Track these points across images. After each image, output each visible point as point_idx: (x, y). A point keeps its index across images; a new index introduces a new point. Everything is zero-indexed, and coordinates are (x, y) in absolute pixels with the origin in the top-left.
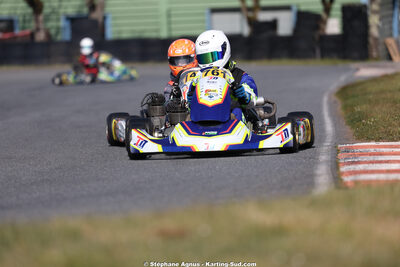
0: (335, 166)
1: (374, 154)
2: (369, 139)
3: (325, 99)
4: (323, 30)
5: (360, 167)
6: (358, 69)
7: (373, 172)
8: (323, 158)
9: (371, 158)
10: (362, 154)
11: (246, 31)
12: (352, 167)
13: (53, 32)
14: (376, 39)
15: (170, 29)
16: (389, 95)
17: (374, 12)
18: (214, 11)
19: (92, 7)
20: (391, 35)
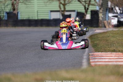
0: (88, 60)
2: (99, 52)
4: (85, 18)
5: (96, 60)
6: (95, 30)
7: (100, 62)
8: (85, 57)
9: (100, 57)
10: (97, 56)
11: (61, 18)
12: (94, 60)
13: (2, 17)
14: (101, 21)
15: (38, 15)
16: (105, 38)
17: (100, 12)
18: (51, 11)
19: (14, 9)
20: (106, 20)
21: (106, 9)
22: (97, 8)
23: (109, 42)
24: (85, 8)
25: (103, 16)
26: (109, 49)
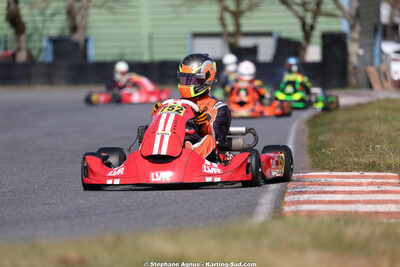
1: (323, 184)
2: (323, 169)
3: (294, 127)
4: (303, 57)
5: (305, 197)
7: (315, 202)
9: (319, 188)
10: (312, 184)
12: (296, 197)
13: (35, 52)
14: (355, 68)
15: (151, 53)
16: (354, 125)
17: (354, 40)
18: (196, 35)
19: (74, 29)
20: (372, 63)
21: (372, 28)
22: (343, 26)
23: (362, 138)
24: (304, 24)
25: (361, 52)
26: (356, 159)
